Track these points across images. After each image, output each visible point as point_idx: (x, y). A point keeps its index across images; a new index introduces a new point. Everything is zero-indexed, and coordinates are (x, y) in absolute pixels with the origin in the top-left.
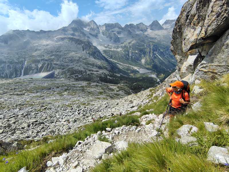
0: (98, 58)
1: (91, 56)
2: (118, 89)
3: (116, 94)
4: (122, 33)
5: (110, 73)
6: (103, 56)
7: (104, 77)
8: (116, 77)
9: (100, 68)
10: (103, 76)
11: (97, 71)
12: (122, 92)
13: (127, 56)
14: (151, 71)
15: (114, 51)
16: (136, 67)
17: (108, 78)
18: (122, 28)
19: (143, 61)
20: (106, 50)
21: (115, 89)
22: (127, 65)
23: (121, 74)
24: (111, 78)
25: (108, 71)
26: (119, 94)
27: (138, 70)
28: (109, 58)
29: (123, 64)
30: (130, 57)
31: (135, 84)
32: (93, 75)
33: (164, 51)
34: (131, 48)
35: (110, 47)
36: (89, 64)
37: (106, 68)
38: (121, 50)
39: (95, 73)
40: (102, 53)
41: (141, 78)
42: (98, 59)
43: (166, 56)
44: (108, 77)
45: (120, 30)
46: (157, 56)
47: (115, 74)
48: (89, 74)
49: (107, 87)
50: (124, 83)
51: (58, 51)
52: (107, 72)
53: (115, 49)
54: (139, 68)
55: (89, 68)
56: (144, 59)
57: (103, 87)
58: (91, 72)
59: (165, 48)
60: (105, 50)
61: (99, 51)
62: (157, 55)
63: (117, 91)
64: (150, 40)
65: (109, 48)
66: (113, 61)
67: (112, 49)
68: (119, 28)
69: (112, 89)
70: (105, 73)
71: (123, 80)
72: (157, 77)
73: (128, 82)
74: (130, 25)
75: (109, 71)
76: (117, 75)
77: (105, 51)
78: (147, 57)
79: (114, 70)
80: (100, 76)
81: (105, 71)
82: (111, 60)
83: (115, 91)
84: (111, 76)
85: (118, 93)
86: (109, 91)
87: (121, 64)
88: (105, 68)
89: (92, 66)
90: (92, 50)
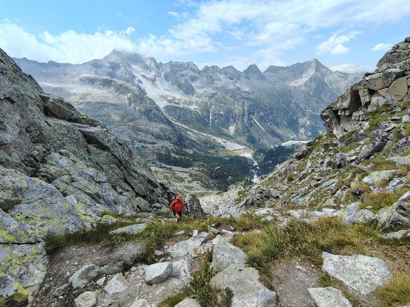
0: (155, 120)
1: (143, 116)
2: (190, 179)
3: (187, 188)
4: (198, 79)
5: (175, 148)
6: (164, 116)
7: (165, 155)
8: (186, 156)
9: (159, 137)
10: (164, 153)
11: (153, 143)
12: (197, 183)
13: (206, 119)
14: (244, 147)
15: (183, 108)
16: (220, 139)
17: (171, 157)
18: (199, 72)
19: (232, 129)
20: (170, 106)
21: (185, 178)
22: (205, 134)
23: (194, 149)
24: (177, 157)
25: (172, 143)
26: (193, 187)
27: (222, 143)
28: (175, 120)
29: (198, 132)
30: (211, 121)
31: (217, 168)
32: (146, 151)
33: (265, 115)
34: (213, 107)
35: (177, 102)
36: (139, 130)
37: (169, 139)
38: (195, 109)
39: (150, 146)
40: (163, 110)
41: (228, 158)
42: (156, 122)
43: (269, 123)
44: (173, 155)
45: (196, 74)
46: (255, 122)
47: (184, 149)
48: (138, 148)
49: (172, 175)
50: (199, 166)
51: (83, 102)
52: (170, 146)
53: (186, 106)
54: (225, 141)
55: (139, 137)
56: (233, 126)
57: (167, 174)
58: (142, 144)
59: (267, 111)
60: (167, 106)
61: (157, 108)
62: (255, 120)
63: (189, 182)
64: (244, 95)
65: (175, 103)
66: (182, 127)
67: (181, 106)
68: (194, 71)
69: (181, 178)
70: (167, 148)
71: (197, 161)
72: (254, 157)
73: (205, 165)
74: (213, 67)
75: (175, 144)
76: (187, 151)
77: (168, 108)
78: (239, 123)
79: (182, 142)
80: (158, 152)
81: (167, 144)
82: (179, 124)
83: (187, 182)
84: (177, 153)
85: (190, 185)
86: (176, 182)
87: (196, 131)
88: (167, 137)
89: (144, 134)
90: (145, 105)
